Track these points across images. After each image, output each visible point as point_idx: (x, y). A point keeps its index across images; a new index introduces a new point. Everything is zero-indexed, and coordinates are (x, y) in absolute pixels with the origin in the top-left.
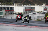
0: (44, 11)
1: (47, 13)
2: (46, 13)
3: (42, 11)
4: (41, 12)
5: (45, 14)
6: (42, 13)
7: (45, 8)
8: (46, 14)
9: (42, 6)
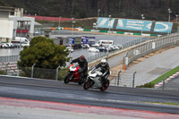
0: (18, 39)
1: (28, 45)
2: (24, 45)
3: (11, 37)
4: (7, 39)
5: (22, 49)
6: (10, 44)
7: (22, 26)
8: (25, 47)
9: (11, 19)
